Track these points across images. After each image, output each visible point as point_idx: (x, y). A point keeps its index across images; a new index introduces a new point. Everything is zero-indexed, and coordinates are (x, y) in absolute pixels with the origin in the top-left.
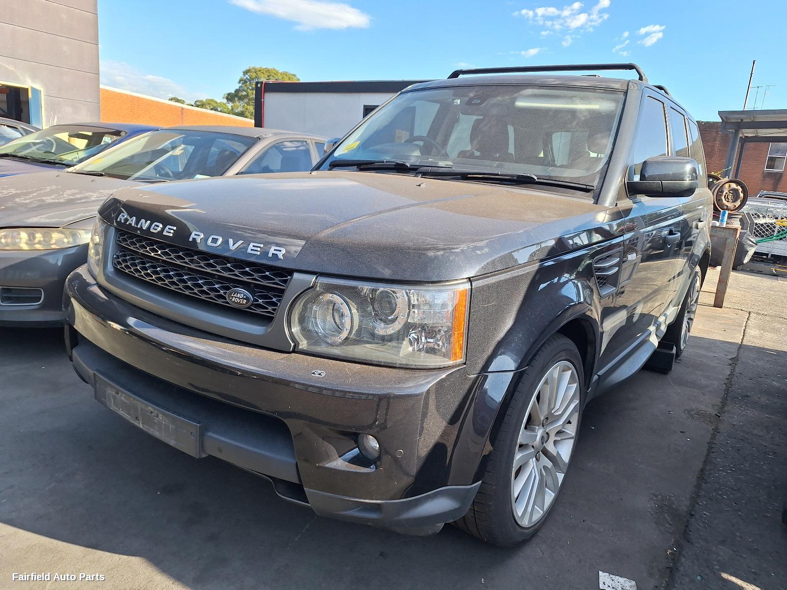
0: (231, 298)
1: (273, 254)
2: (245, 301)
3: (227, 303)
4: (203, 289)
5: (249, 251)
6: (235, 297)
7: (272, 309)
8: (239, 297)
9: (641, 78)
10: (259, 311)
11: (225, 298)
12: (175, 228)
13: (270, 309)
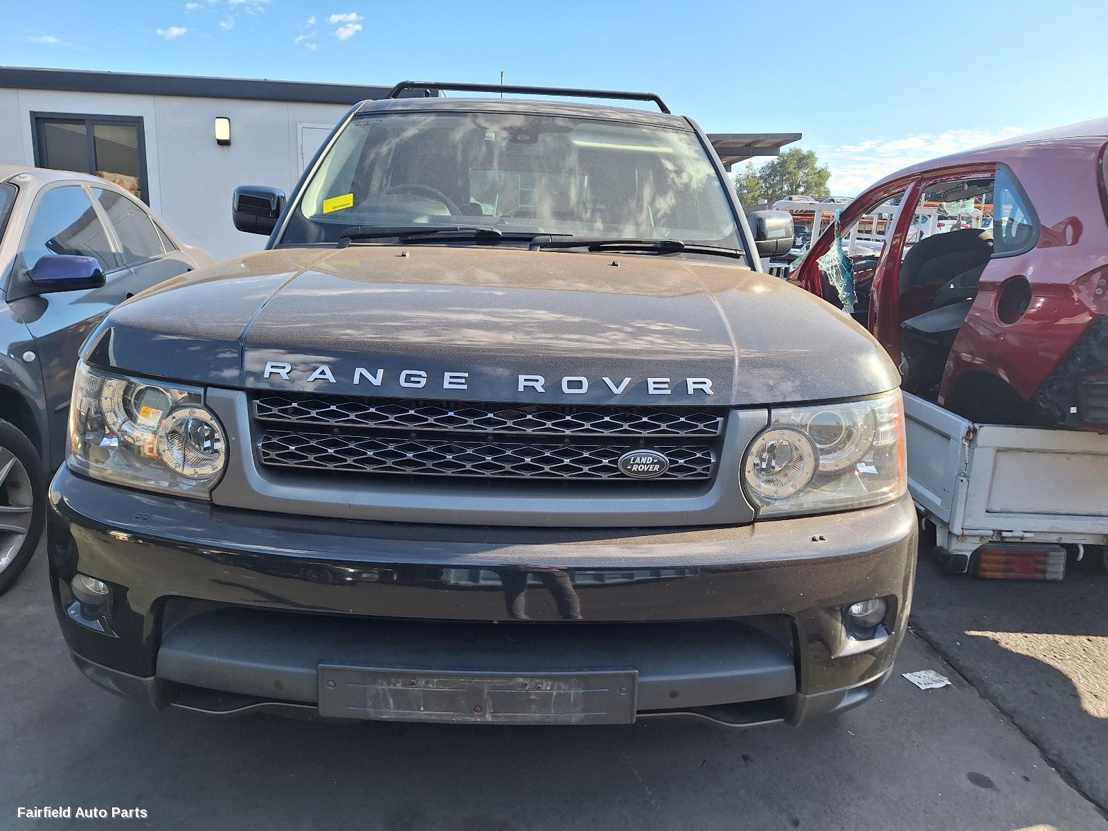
0: (629, 467)
1: (694, 389)
2: (657, 467)
3: (622, 475)
4: (565, 463)
5: (651, 391)
6: (637, 464)
7: (703, 469)
8: (644, 461)
9: (664, 108)
10: (680, 476)
11: (617, 470)
12: (467, 375)
13: (699, 469)
